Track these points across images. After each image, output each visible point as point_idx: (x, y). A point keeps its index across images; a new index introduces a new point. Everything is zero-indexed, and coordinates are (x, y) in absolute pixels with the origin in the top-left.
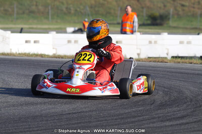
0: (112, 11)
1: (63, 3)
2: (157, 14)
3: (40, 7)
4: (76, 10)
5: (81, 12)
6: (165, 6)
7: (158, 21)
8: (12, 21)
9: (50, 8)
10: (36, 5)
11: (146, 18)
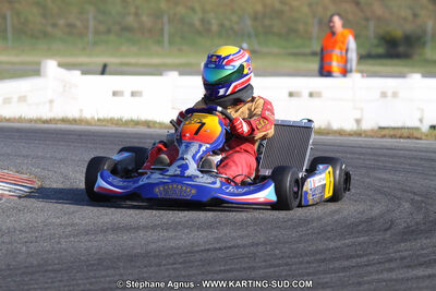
0: (301, 27)
1: (193, 10)
2: (398, 33)
3: (144, 18)
4: (222, 25)
5: (232, 29)
6: (415, 15)
7: (401, 49)
8: (84, 49)
9: (165, 19)
10: (137, 15)
11: (375, 42)
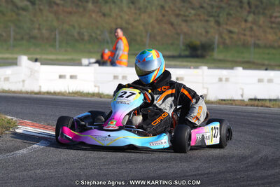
0: (138, 38)
1: (74, 27)
2: (197, 42)
3: (44, 31)
4: (91, 36)
5: (97, 38)
6: (207, 32)
7: (199, 52)
8: (7, 49)
9: (57, 32)
10: (39, 29)
11: (183, 48)
